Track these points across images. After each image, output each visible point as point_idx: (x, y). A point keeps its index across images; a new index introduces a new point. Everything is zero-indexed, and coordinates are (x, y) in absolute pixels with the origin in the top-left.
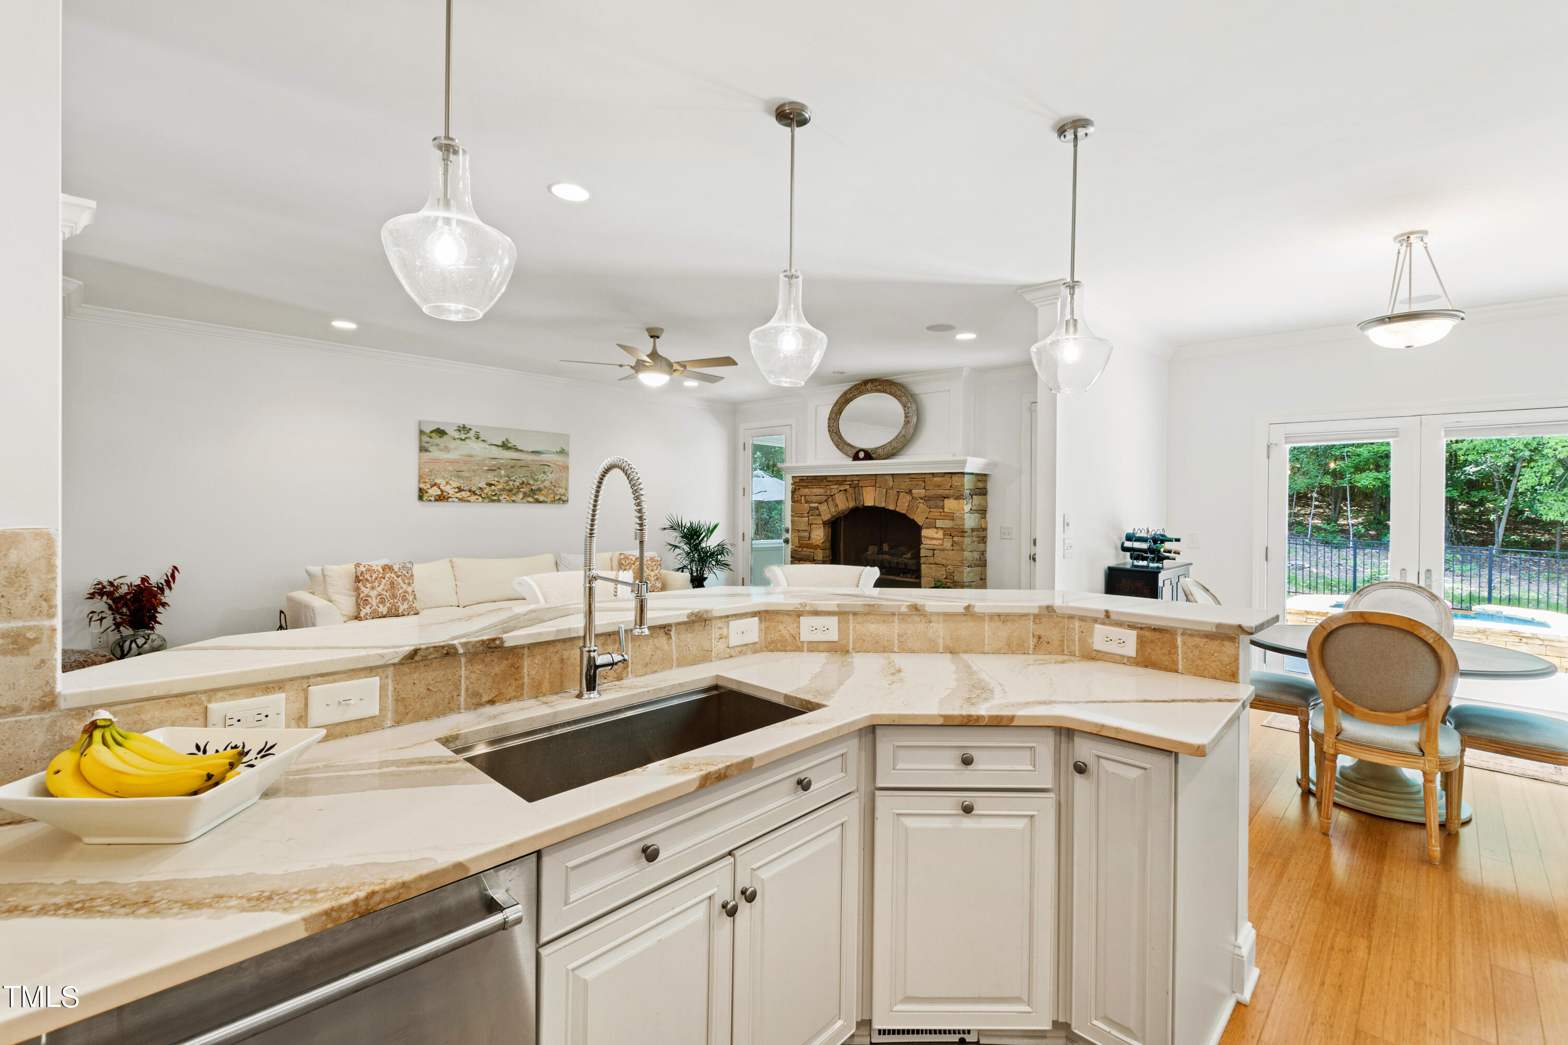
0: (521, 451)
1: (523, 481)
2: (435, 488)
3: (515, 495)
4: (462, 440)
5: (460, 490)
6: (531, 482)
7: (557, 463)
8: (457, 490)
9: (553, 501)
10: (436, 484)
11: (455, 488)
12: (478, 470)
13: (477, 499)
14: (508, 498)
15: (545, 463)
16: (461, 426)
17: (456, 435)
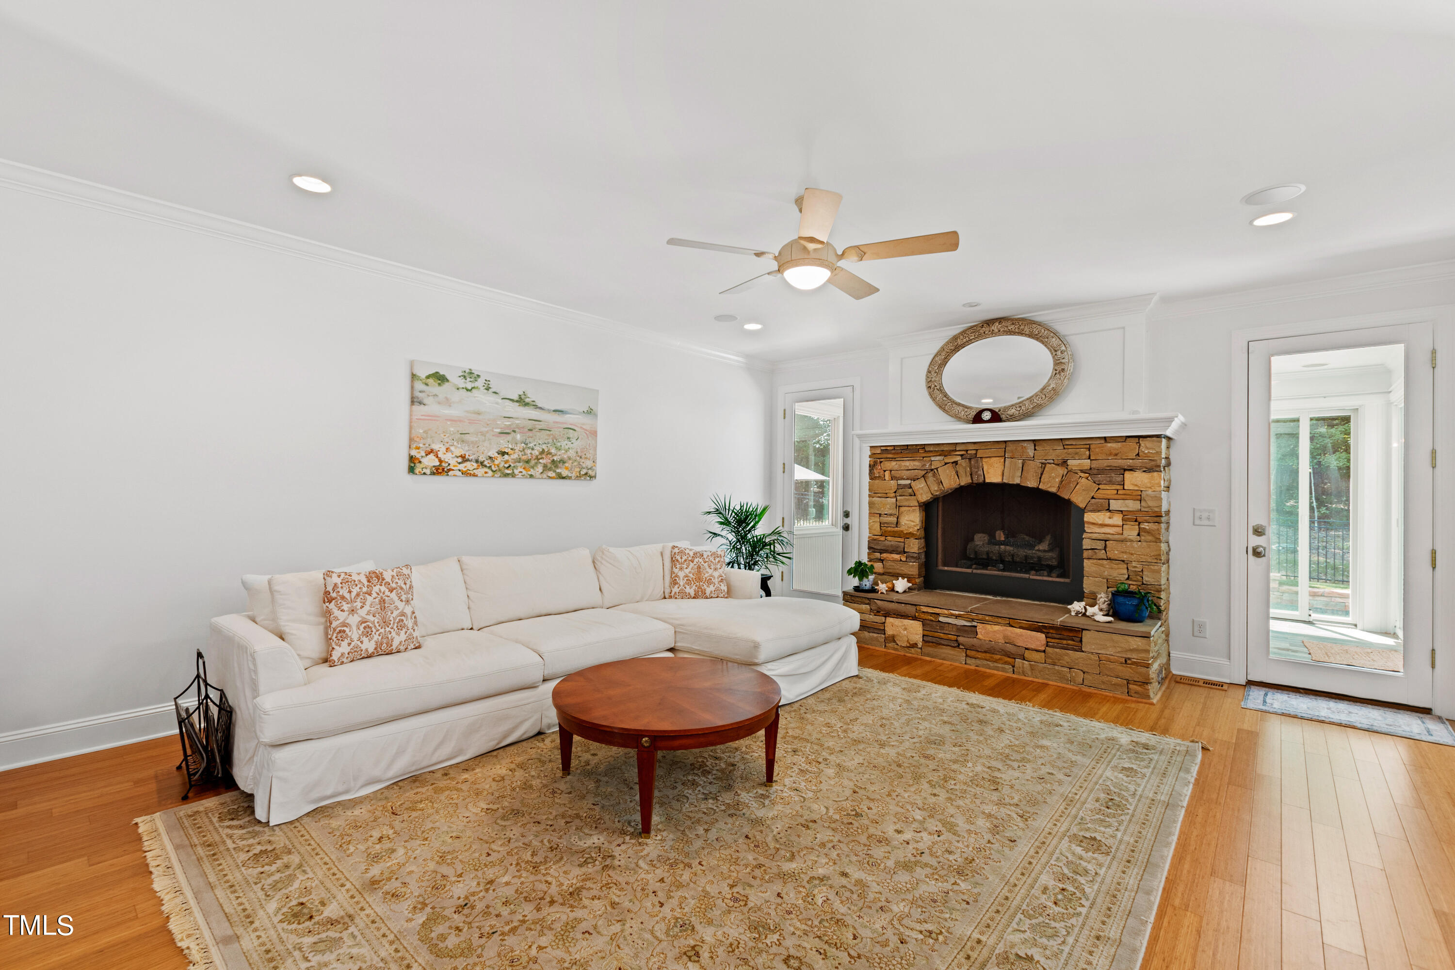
0: (541, 408)
1: (543, 450)
2: (431, 456)
3: (533, 467)
4: (467, 390)
5: (464, 459)
6: (553, 451)
7: (584, 427)
8: (460, 460)
9: (578, 477)
10: (432, 451)
11: (457, 457)
12: (487, 432)
13: (486, 473)
14: (524, 472)
15: (570, 427)
16: (467, 371)
17: (461, 383)
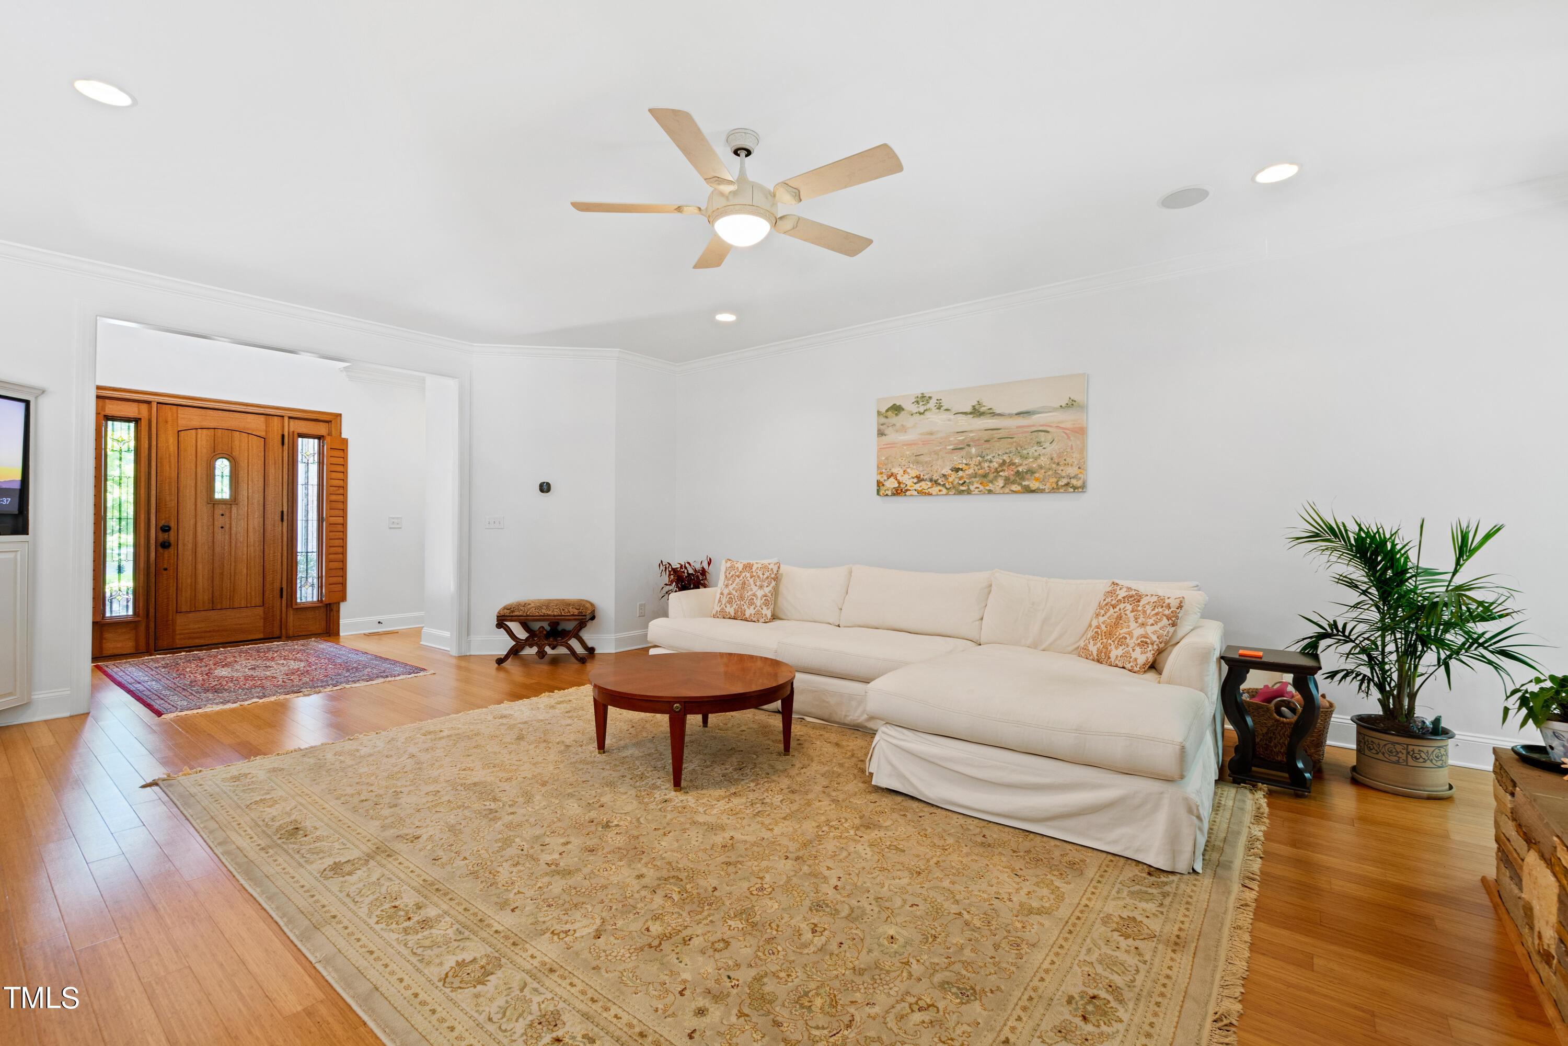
0: (1000, 415)
1: (1004, 461)
2: (892, 479)
3: (991, 482)
4: (920, 414)
5: (919, 479)
6: (1017, 461)
7: (1062, 425)
8: (915, 480)
9: (1055, 489)
10: (892, 475)
11: (913, 478)
12: (940, 450)
13: (940, 491)
14: (981, 488)
15: (1041, 428)
16: (920, 396)
17: (914, 408)
